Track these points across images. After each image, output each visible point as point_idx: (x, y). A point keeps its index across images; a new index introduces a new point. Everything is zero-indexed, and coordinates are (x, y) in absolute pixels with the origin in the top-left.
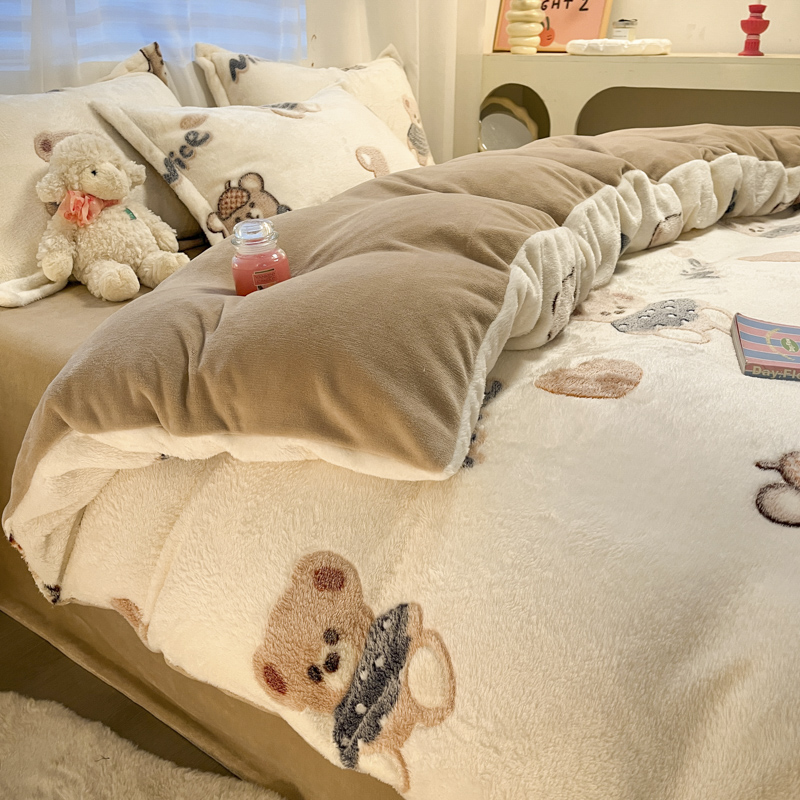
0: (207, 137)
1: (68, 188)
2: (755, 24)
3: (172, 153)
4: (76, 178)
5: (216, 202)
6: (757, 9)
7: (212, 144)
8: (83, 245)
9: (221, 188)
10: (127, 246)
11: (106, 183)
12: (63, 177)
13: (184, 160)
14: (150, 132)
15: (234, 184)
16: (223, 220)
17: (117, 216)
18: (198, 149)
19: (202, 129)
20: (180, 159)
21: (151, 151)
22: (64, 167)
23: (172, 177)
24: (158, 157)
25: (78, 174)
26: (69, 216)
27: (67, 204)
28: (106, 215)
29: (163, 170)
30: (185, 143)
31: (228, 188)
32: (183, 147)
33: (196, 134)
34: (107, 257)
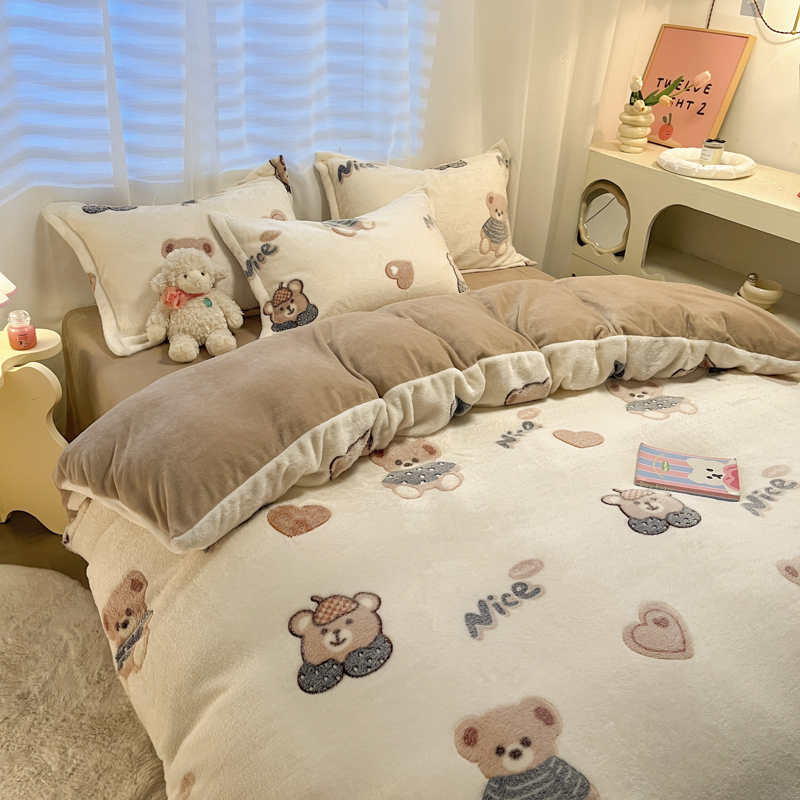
0: (275, 249)
1: (168, 284)
3: (252, 257)
4: (174, 279)
5: (272, 295)
7: (277, 255)
8: (173, 322)
9: (277, 287)
10: (199, 325)
11: (190, 285)
12: (166, 277)
13: (259, 263)
14: (240, 240)
15: (285, 285)
16: (274, 307)
17: (197, 305)
18: (268, 257)
19: (273, 243)
20: (256, 262)
21: (239, 253)
22: (168, 272)
23: (250, 273)
24: (243, 258)
25: (176, 276)
26: (166, 302)
27: (166, 295)
28: (190, 304)
29: (245, 268)
30: (260, 251)
31: (281, 288)
32: (259, 254)
33: (268, 246)
34: (185, 332)
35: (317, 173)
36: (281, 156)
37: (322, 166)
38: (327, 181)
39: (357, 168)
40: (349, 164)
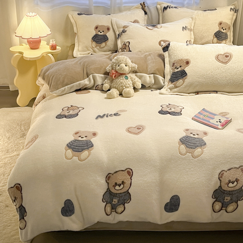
0: (126, 31)
3: (120, 33)
5: (122, 46)
13: (121, 35)
14: (118, 28)
16: (121, 50)
19: (126, 29)
24: (117, 34)
29: (117, 37)
30: (122, 32)
31: (124, 44)
35: (157, 9)
36: (144, 2)
37: (159, 6)
38: (160, 11)
39: (170, 8)
40: (168, 6)
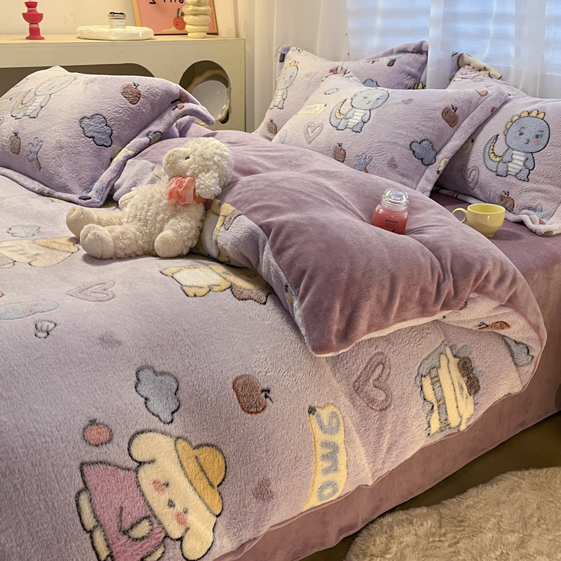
2: (33, 17)
6: (31, 5)
